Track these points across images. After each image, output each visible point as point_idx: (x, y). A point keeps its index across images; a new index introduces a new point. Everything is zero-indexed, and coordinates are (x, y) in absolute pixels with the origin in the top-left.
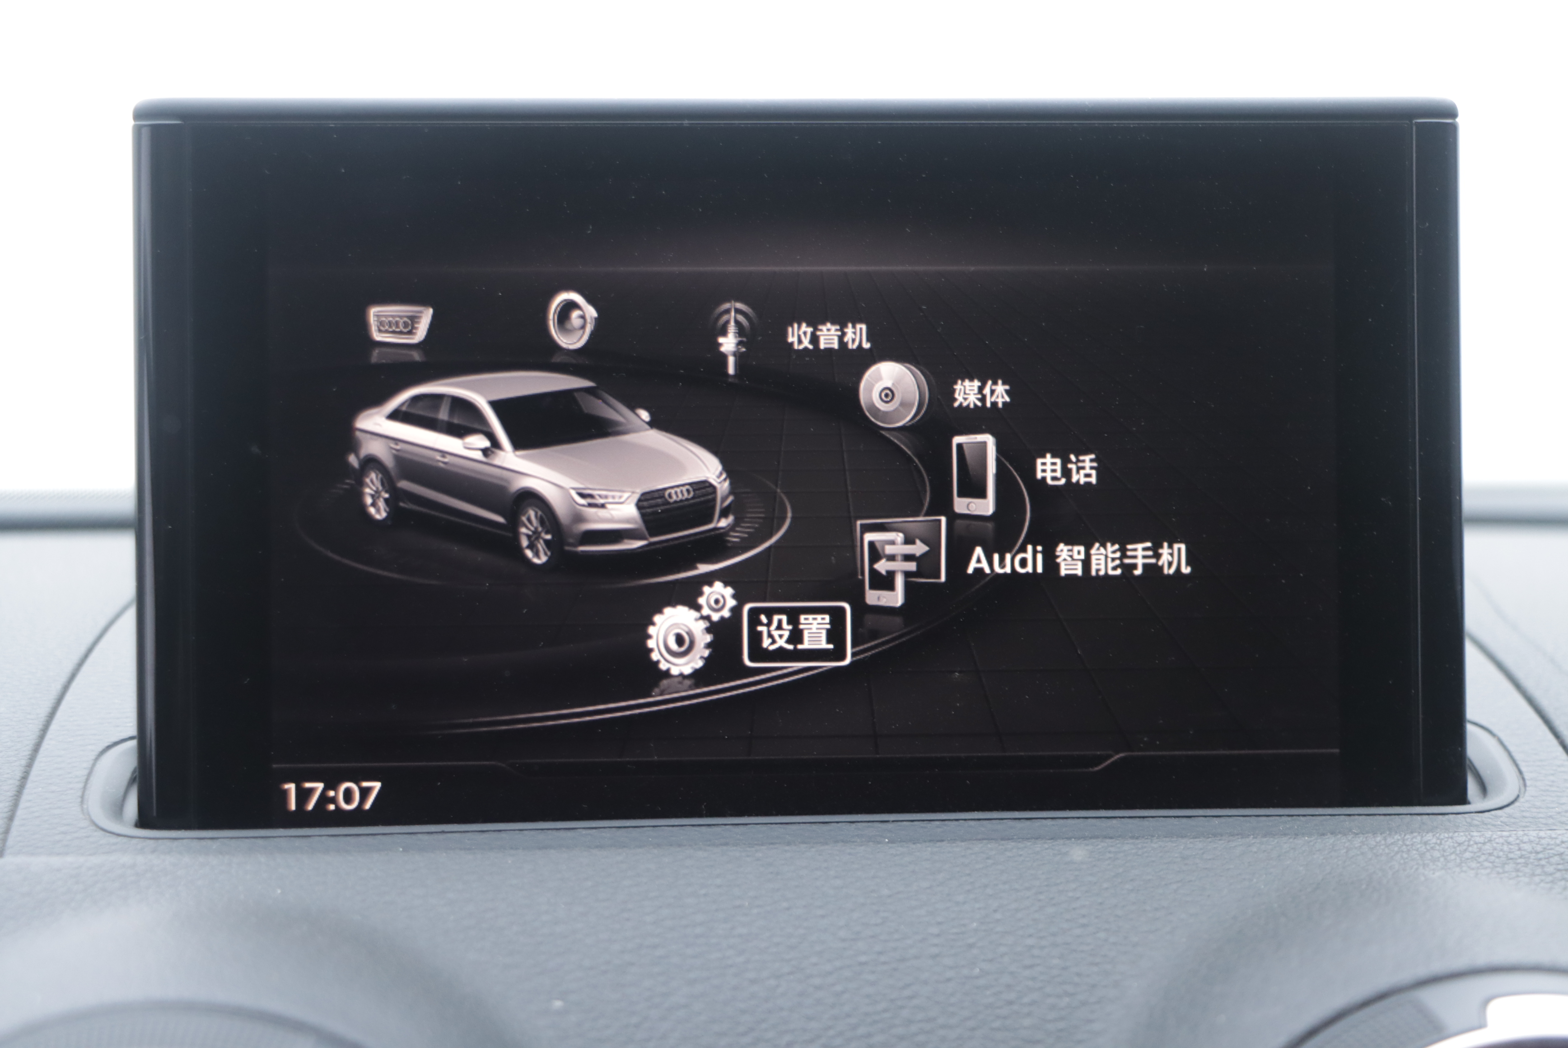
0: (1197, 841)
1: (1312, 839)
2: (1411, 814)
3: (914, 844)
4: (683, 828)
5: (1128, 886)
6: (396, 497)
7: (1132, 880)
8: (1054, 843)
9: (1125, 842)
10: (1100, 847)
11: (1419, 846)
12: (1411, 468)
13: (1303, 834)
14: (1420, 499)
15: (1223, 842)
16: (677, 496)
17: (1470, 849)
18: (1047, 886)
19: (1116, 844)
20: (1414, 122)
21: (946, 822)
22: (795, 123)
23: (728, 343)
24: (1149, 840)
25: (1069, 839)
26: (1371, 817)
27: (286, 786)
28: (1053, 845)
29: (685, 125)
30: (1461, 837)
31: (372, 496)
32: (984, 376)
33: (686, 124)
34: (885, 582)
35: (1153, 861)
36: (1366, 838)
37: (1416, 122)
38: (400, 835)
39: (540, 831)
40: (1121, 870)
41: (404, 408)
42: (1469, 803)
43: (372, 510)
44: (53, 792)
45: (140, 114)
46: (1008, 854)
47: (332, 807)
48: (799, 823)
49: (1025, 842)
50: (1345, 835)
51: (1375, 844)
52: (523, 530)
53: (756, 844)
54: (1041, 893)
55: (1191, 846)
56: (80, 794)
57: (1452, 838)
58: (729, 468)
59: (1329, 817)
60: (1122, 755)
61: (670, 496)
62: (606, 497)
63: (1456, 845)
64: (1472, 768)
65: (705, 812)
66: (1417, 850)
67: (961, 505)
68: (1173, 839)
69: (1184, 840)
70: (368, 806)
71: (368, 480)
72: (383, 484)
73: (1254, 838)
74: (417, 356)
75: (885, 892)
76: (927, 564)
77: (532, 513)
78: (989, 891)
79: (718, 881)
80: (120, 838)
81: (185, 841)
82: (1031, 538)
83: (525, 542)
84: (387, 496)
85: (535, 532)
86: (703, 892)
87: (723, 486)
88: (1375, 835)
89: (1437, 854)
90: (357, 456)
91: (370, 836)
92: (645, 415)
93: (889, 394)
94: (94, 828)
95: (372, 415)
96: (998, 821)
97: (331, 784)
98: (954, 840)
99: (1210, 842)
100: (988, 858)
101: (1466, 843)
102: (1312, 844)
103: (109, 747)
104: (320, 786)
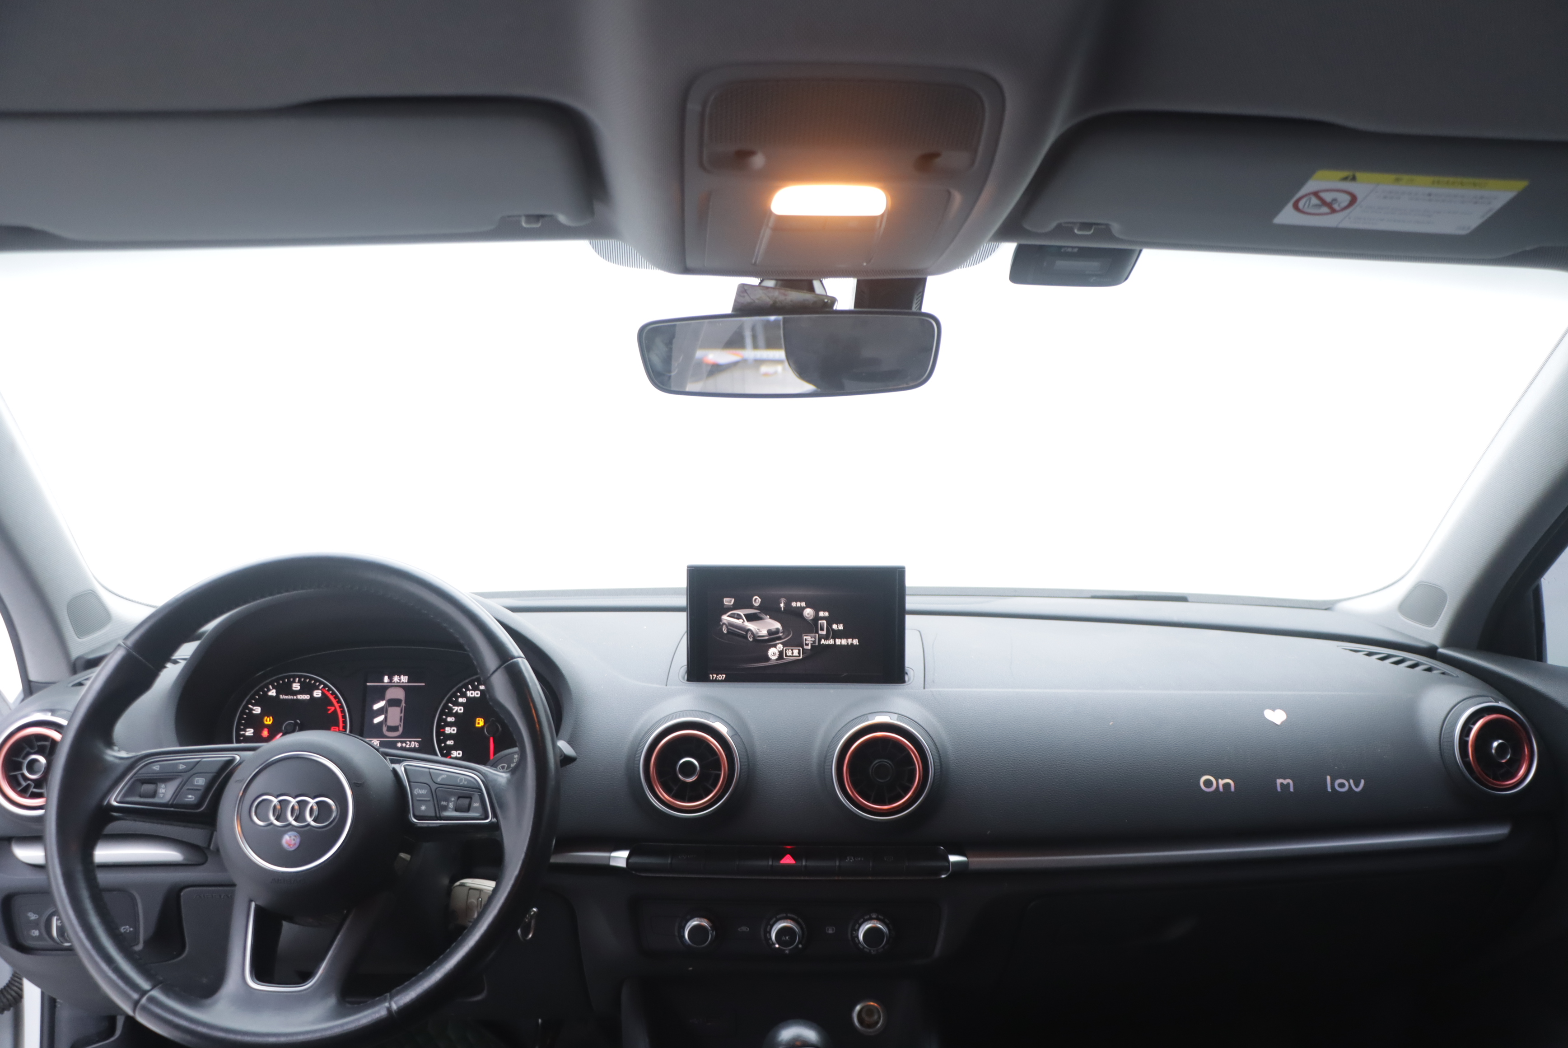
6: (728, 629)
16: (773, 630)
20: (898, 569)
23: (782, 605)
26: (890, 685)
27: (710, 675)
32: (824, 611)
34: (807, 645)
38: (729, 684)
41: (729, 615)
43: (724, 631)
44: (674, 675)
45: (688, 567)
47: (717, 679)
52: (748, 635)
58: (782, 626)
65: (777, 682)
66: (895, 691)
67: (820, 632)
70: (723, 679)
71: (723, 626)
74: (731, 607)
76: (814, 642)
77: (750, 632)
82: (832, 638)
83: (749, 637)
85: (750, 635)
87: (781, 628)
89: (898, 691)
91: (724, 684)
92: (768, 617)
93: (808, 614)
94: (679, 681)
95: (724, 616)
103: (682, 667)
104: (716, 675)
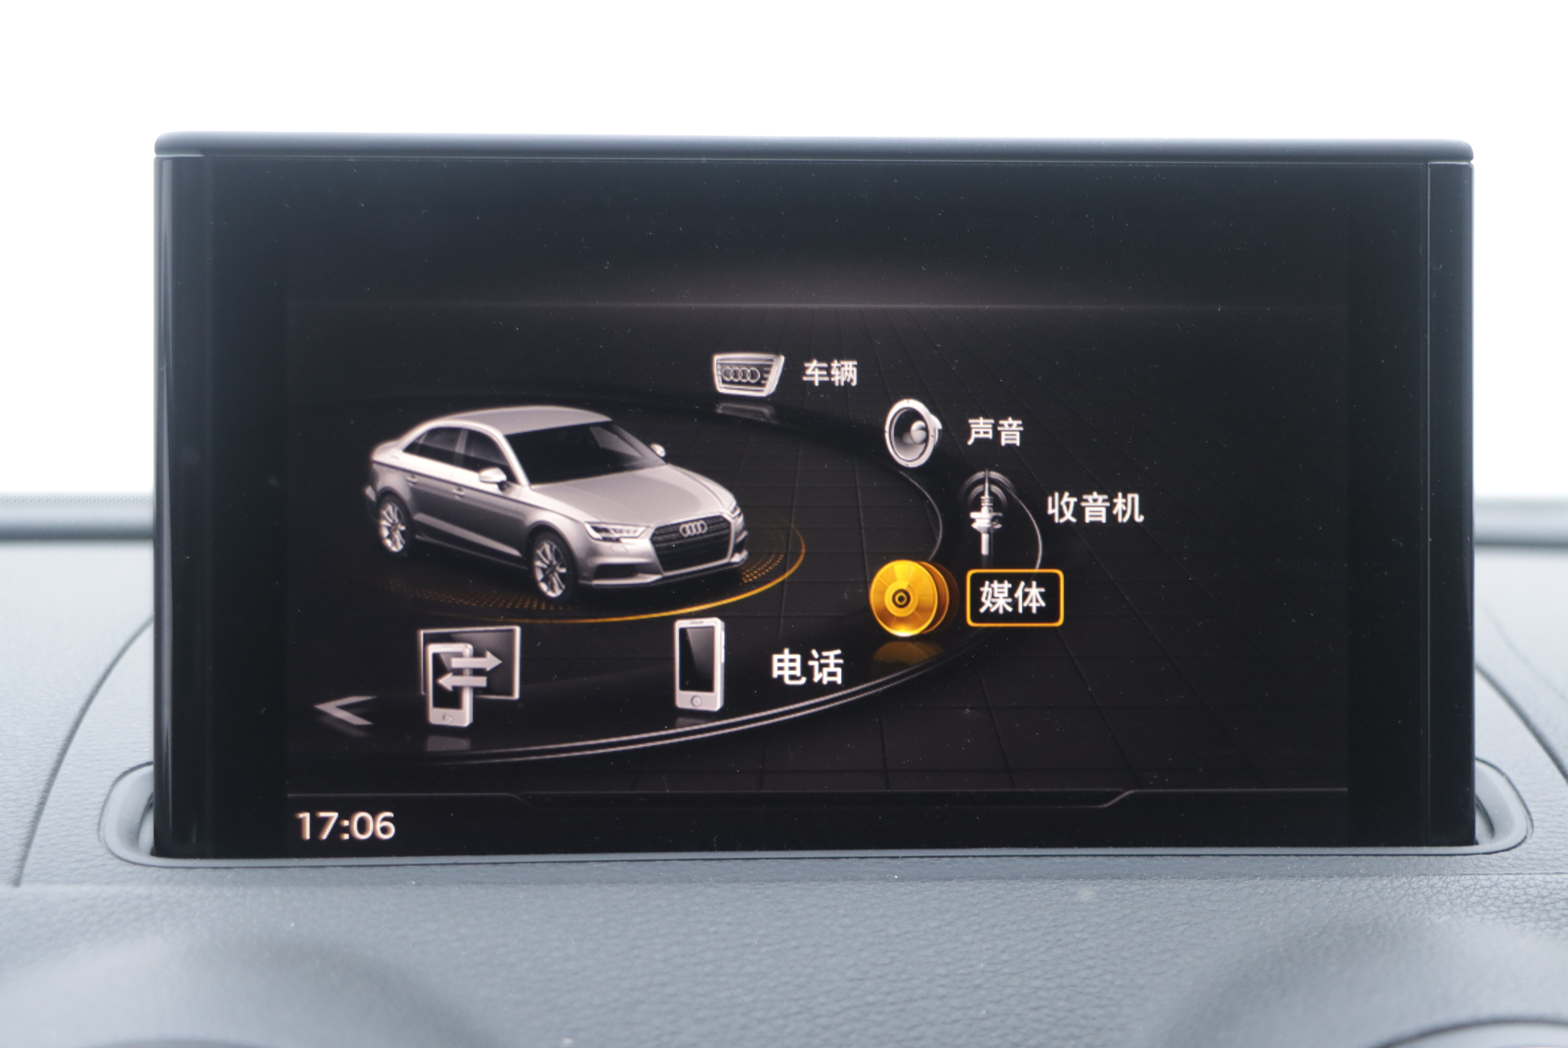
1: (1319, 880)
2: (1418, 855)
3: (923, 879)
4: (695, 861)
6: (412, 530)
8: (1062, 882)
9: (1134, 879)
10: (1107, 887)
11: (1425, 890)
12: (1422, 509)
14: (1431, 540)
15: (1229, 879)
16: (691, 531)
17: (1477, 893)
19: (1125, 881)
20: (1428, 164)
21: (956, 859)
22: (811, 159)
24: (1157, 877)
26: (1378, 858)
28: (1061, 885)
29: (703, 162)
31: (389, 528)
32: (998, 413)
33: (703, 160)
35: (1160, 901)
36: (1373, 880)
37: (1431, 165)
38: (413, 867)
39: (552, 864)
40: (1127, 910)
41: (421, 442)
42: (1475, 845)
43: (389, 543)
44: (70, 819)
45: (163, 147)
46: (1016, 891)
47: (346, 836)
48: (809, 858)
49: (1034, 878)
50: (1349, 877)
51: (1379, 884)
52: (538, 563)
55: (1197, 884)
56: (96, 820)
57: (1458, 881)
58: (743, 504)
59: (1336, 857)
60: (1133, 791)
61: (684, 530)
62: (621, 531)
63: (1462, 888)
64: (1481, 807)
65: (716, 846)
66: (1423, 893)
68: (1180, 877)
71: (384, 513)
72: (399, 516)
73: (1261, 879)
77: (547, 547)
78: (996, 929)
80: (136, 867)
81: (200, 870)
83: (540, 576)
84: (403, 528)
85: (550, 566)
87: (737, 522)
88: (1381, 878)
90: (374, 488)
91: (384, 867)
92: (660, 450)
94: (109, 856)
95: (389, 448)
96: (1007, 858)
97: (346, 814)
99: (1218, 882)
100: (995, 895)
101: (1473, 887)
104: (334, 815)
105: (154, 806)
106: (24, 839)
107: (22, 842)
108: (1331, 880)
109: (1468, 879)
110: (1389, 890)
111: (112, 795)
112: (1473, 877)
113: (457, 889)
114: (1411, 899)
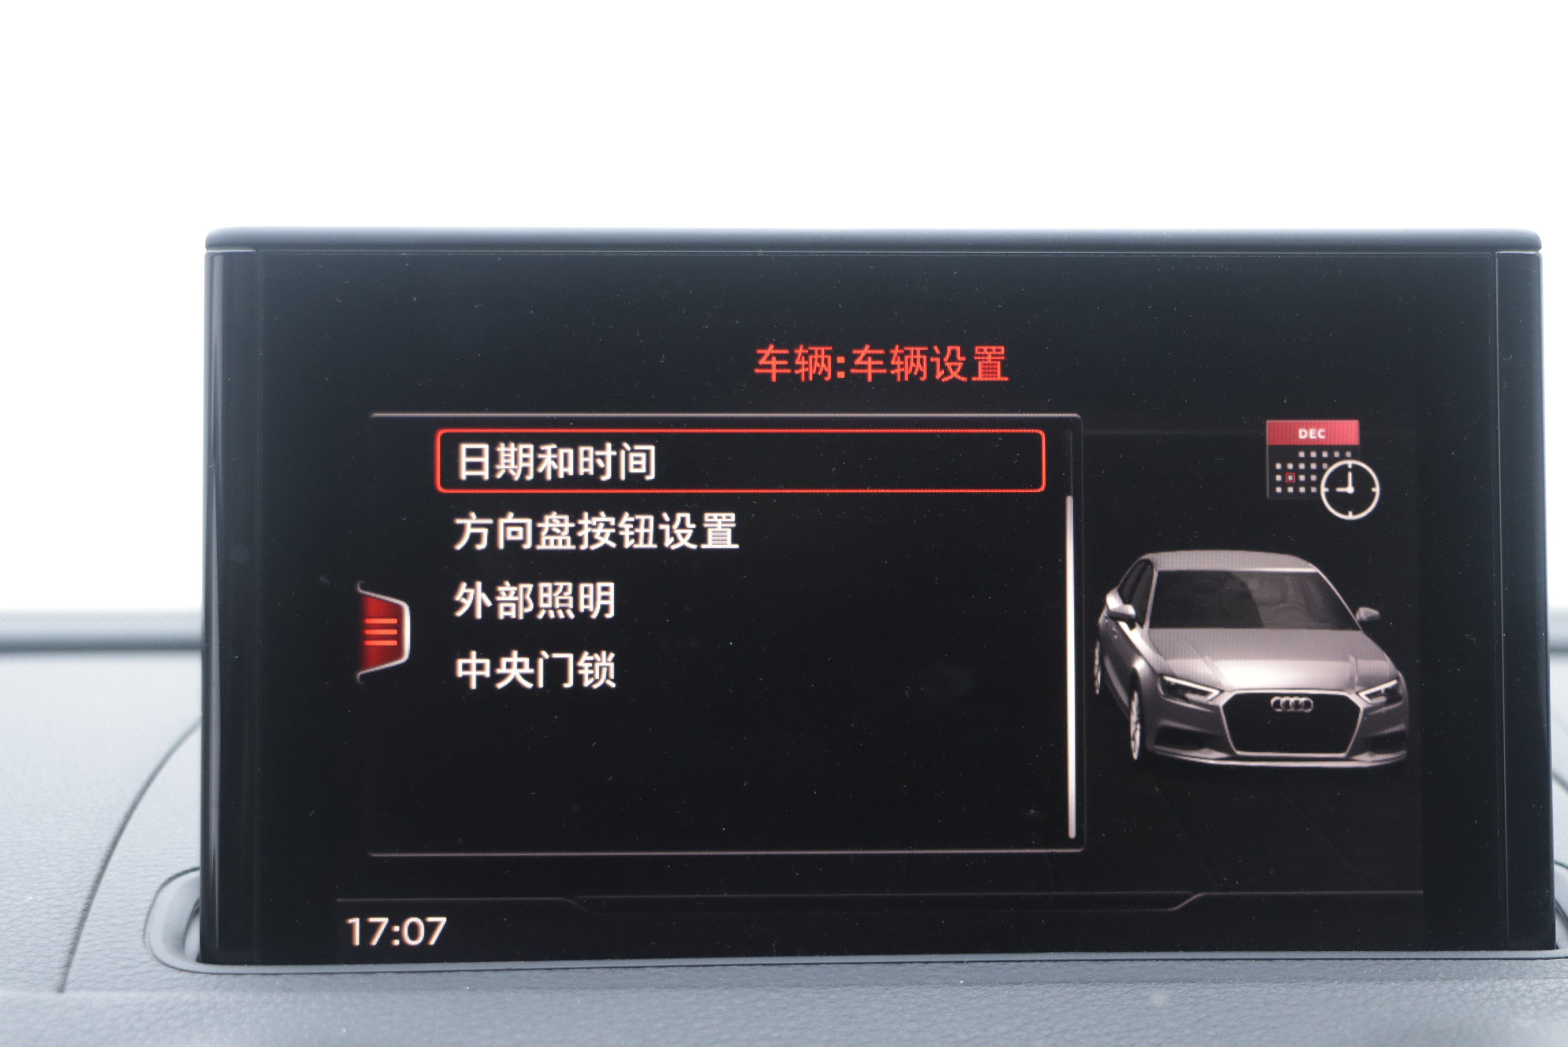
0: (1280, 986)
1: (1399, 984)
2: (1498, 959)
3: (991, 986)
4: (754, 967)
5: (1211, 1033)
7: (1215, 1026)
8: (1134, 987)
9: (1207, 986)
10: (1181, 991)
11: (1509, 993)
12: (1495, 603)
13: (1390, 980)
14: (1504, 635)
15: (1307, 987)
17: (1562, 997)
18: (1128, 1031)
19: (1198, 988)
20: (1496, 253)
21: (1022, 963)
22: (869, 253)
24: (1231, 985)
25: (1150, 982)
26: (1457, 961)
27: (351, 921)
28: (1133, 989)
29: (759, 255)
30: (1552, 984)
33: (760, 253)
35: (1236, 1007)
36: (1454, 984)
37: (1498, 254)
38: (466, 973)
39: (607, 969)
40: (1203, 1016)
42: (1557, 948)
44: (115, 925)
45: (212, 244)
46: (1087, 998)
47: (396, 942)
48: (872, 963)
49: (1104, 985)
50: (1432, 980)
51: (1463, 990)
53: (829, 986)
54: (1122, 1039)
55: (1274, 991)
56: (141, 927)
57: (1542, 985)
59: (1414, 961)
60: (1200, 895)
63: (1546, 992)
64: (1560, 911)
65: (775, 951)
66: (1507, 997)
68: (1255, 984)
69: (1267, 985)
70: (433, 942)
73: (1338, 983)
75: (963, 1036)
78: (1068, 1036)
79: (792, 1024)
80: (182, 973)
81: (248, 976)
86: (776, 1035)
88: (1463, 981)
89: (1527, 1001)
91: (436, 973)
94: (155, 962)
96: (1074, 963)
97: (397, 919)
98: (1030, 983)
99: (1294, 987)
100: (1066, 1002)
101: (1557, 990)
102: (1398, 989)
103: (171, 879)
104: (385, 921)
105: (200, 912)
106: (68, 945)
107: (66, 948)
108: (1411, 983)
109: (1552, 983)
110: (1471, 994)
111: (158, 901)
112: (1558, 980)
113: (512, 994)
114: (1495, 1003)
